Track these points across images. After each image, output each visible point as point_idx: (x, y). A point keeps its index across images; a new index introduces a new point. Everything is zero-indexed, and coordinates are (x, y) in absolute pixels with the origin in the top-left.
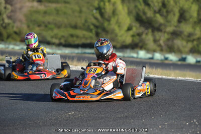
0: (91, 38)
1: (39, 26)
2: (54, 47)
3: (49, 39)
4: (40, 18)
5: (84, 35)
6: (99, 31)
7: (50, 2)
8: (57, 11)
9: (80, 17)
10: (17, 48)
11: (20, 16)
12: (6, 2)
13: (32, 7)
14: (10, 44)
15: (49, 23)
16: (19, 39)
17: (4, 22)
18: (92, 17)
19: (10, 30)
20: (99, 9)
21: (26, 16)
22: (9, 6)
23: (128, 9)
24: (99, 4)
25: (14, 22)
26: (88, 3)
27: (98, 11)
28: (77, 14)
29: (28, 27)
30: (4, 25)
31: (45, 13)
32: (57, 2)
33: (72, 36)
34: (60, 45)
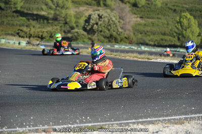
0: (175, 41)
1: (141, 33)
2: (150, 47)
3: (147, 42)
4: (142, 28)
5: (170, 39)
6: (180, 37)
7: (148, 18)
8: (153, 24)
9: (167, 27)
10: (127, 47)
11: (129, 27)
12: (120, 18)
13: (137, 21)
14: (122, 45)
15: (147, 32)
16: (128, 42)
17: (118, 31)
18: (175, 28)
19: (122, 36)
20: (180, 22)
21: (133, 27)
22: (121, 21)
23: (198, 22)
24: (180, 19)
25: (125, 31)
26: (173, 19)
27: (179, 24)
28: (165, 26)
29: (134, 34)
30: (119, 33)
31: (145, 25)
32: (153, 18)
33: (162, 40)
34: (154, 46)
